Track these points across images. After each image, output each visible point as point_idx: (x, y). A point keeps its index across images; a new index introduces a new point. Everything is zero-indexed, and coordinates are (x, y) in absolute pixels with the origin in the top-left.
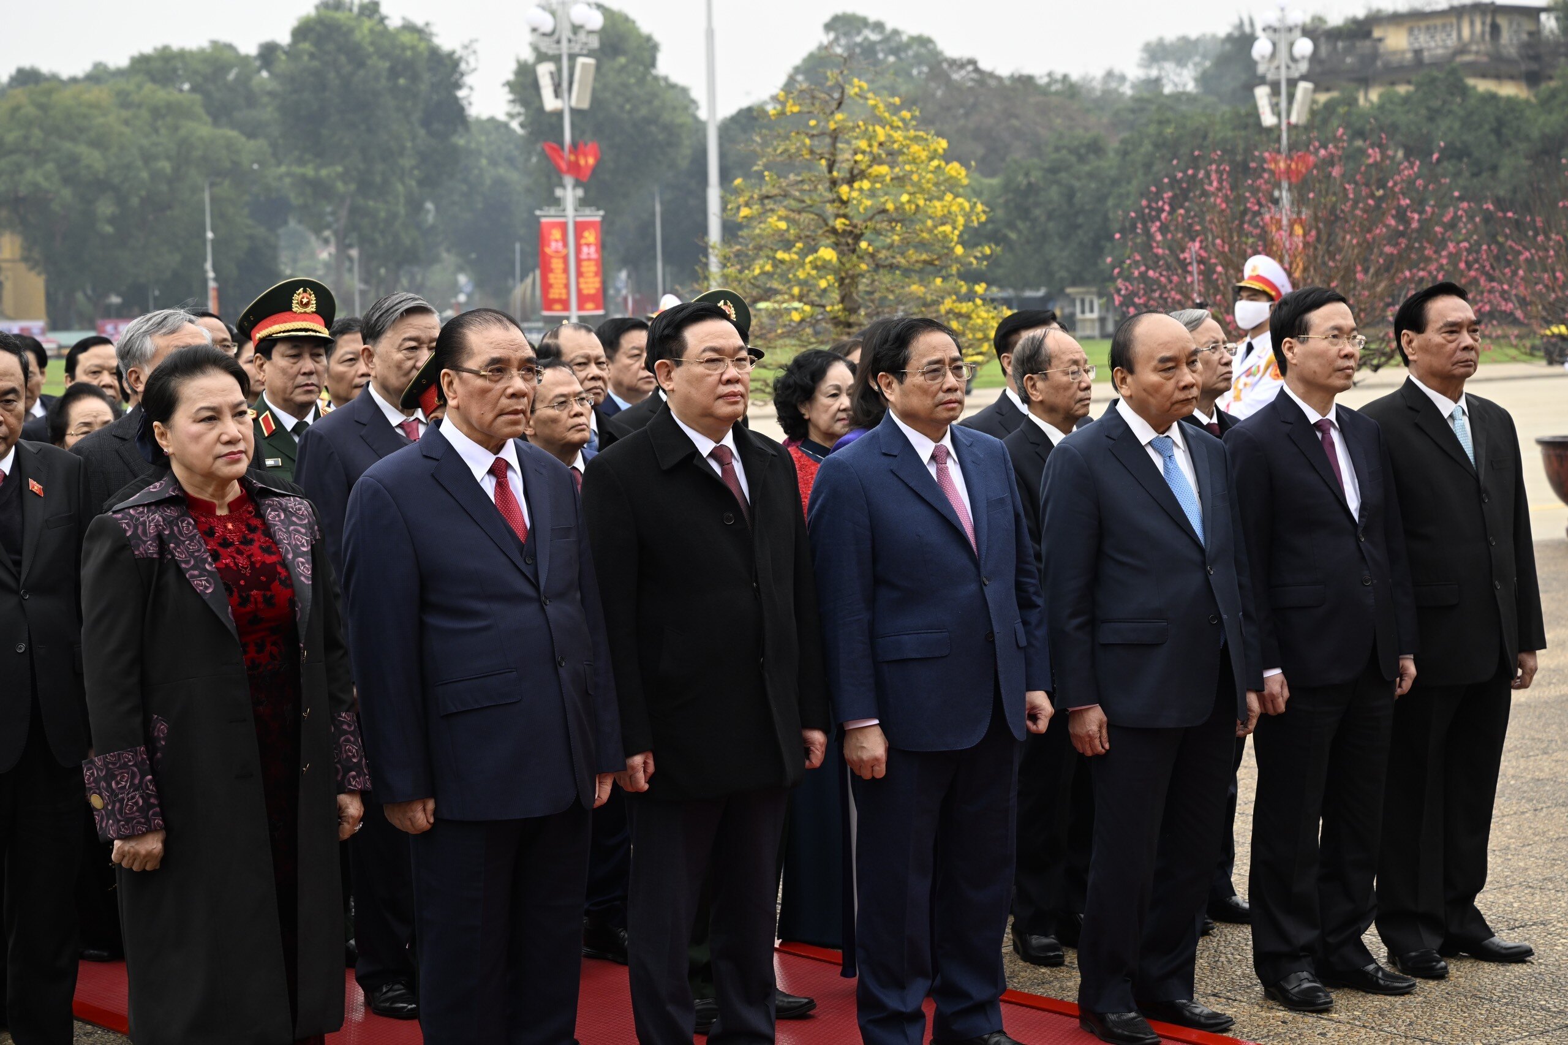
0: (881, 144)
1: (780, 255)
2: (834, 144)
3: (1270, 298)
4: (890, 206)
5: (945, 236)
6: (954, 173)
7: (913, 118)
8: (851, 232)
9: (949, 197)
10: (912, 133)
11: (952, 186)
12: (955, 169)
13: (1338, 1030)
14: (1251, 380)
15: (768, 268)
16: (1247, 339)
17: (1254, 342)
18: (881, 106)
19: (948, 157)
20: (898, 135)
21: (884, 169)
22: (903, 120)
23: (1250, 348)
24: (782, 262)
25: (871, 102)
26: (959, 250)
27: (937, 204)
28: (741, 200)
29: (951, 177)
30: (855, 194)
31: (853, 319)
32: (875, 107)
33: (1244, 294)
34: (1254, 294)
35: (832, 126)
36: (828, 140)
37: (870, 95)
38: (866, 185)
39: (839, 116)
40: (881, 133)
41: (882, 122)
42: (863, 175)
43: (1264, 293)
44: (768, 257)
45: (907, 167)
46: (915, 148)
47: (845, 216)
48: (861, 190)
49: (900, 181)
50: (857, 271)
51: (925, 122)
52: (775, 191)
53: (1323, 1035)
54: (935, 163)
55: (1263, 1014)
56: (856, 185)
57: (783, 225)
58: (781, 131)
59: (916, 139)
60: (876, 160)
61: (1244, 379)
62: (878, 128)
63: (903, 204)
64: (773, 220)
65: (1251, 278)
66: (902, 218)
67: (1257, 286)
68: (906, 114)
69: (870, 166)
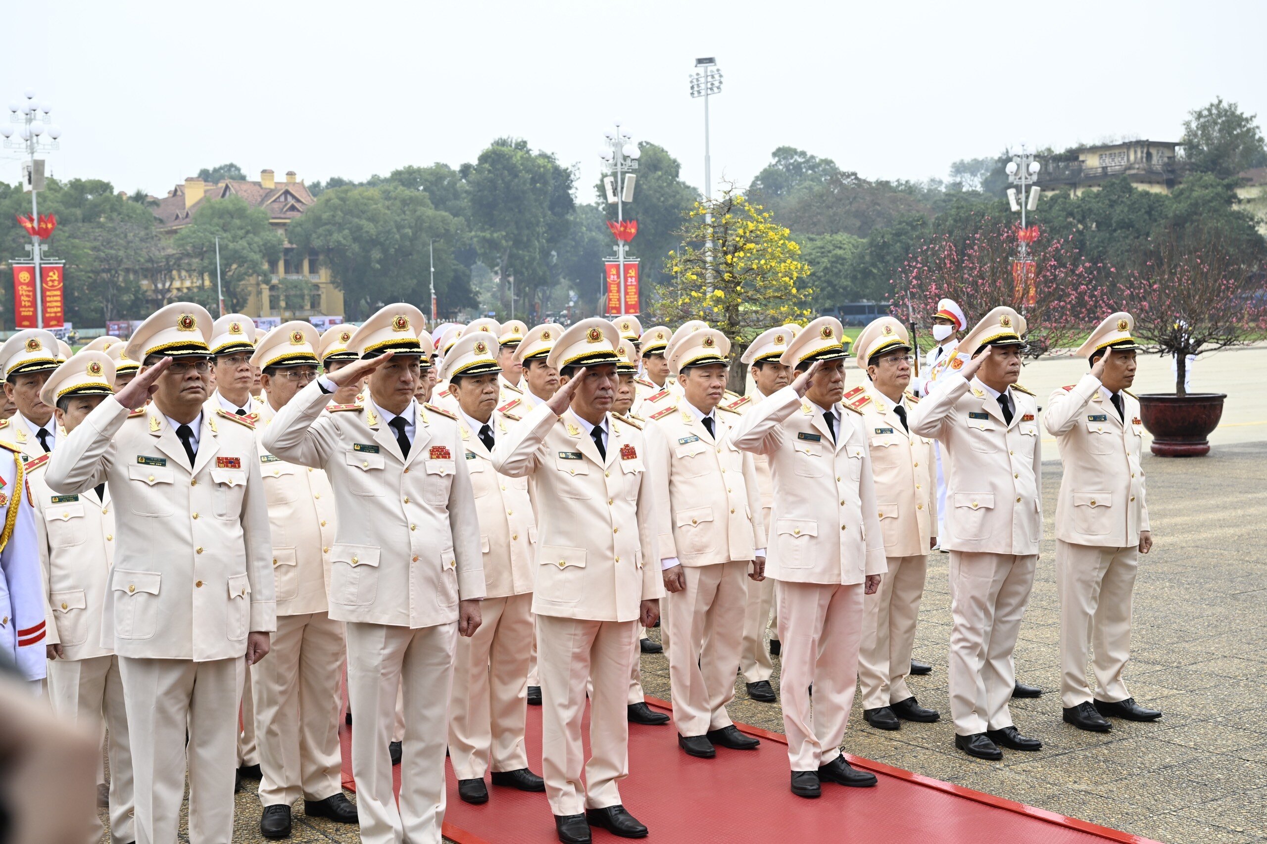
0: (751, 232)
1: (694, 294)
2: (726, 233)
3: (952, 323)
4: (755, 266)
5: (786, 283)
6: (792, 248)
7: (770, 217)
8: (733, 282)
9: (789, 261)
10: (769, 225)
11: (792, 255)
12: (792, 245)
13: (924, 754)
14: (939, 369)
15: (687, 300)
16: (940, 346)
17: (943, 348)
18: (753, 210)
19: (789, 239)
20: (761, 226)
21: (752, 246)
22: (764, 218)
23: (941, 351)
24: (695, 298)
25: (746, 208)
26: (794, 291)
27: (783, 264)
28: (674, 263)
29: (790, 250)
30: (735, 260)
31: (734, 329)
32: (749, 210)
33: (938, 321)
34: (943, 321)
35: (724, 221)
36: (722, 229)
37: (747, 204)
38: (742, 254)
39: (728, 216)
40: (751, 226)
41: (752, 219)
42: (741, 249)
43: (949, 320)
44: (687, 295)
45: (765, 245)
46: (771, 233)
47: (730, 272)
48: (739, 257)
49: (762, 254)
50: (735, 302)
51: (776, 219)
52: (692, 258)
53: (915, 757)
54: (782, 242)
55: (886, 743)
56: (736, 254)
57: (694, 277)
58: (696, 224)
59: (771, 228)
60: (748, 241)
61: (937, 368)
62: (749, 223)
63: (762, 266)
64: (689, 274)
65: (942, 312)
66: (762, 273)
67: (945, 316)
68: (766, 215)
69: (745, 244)
